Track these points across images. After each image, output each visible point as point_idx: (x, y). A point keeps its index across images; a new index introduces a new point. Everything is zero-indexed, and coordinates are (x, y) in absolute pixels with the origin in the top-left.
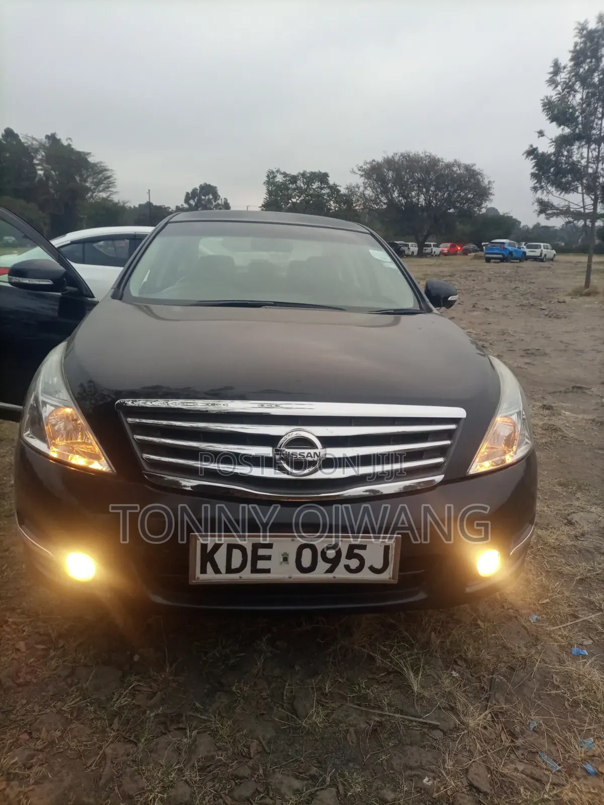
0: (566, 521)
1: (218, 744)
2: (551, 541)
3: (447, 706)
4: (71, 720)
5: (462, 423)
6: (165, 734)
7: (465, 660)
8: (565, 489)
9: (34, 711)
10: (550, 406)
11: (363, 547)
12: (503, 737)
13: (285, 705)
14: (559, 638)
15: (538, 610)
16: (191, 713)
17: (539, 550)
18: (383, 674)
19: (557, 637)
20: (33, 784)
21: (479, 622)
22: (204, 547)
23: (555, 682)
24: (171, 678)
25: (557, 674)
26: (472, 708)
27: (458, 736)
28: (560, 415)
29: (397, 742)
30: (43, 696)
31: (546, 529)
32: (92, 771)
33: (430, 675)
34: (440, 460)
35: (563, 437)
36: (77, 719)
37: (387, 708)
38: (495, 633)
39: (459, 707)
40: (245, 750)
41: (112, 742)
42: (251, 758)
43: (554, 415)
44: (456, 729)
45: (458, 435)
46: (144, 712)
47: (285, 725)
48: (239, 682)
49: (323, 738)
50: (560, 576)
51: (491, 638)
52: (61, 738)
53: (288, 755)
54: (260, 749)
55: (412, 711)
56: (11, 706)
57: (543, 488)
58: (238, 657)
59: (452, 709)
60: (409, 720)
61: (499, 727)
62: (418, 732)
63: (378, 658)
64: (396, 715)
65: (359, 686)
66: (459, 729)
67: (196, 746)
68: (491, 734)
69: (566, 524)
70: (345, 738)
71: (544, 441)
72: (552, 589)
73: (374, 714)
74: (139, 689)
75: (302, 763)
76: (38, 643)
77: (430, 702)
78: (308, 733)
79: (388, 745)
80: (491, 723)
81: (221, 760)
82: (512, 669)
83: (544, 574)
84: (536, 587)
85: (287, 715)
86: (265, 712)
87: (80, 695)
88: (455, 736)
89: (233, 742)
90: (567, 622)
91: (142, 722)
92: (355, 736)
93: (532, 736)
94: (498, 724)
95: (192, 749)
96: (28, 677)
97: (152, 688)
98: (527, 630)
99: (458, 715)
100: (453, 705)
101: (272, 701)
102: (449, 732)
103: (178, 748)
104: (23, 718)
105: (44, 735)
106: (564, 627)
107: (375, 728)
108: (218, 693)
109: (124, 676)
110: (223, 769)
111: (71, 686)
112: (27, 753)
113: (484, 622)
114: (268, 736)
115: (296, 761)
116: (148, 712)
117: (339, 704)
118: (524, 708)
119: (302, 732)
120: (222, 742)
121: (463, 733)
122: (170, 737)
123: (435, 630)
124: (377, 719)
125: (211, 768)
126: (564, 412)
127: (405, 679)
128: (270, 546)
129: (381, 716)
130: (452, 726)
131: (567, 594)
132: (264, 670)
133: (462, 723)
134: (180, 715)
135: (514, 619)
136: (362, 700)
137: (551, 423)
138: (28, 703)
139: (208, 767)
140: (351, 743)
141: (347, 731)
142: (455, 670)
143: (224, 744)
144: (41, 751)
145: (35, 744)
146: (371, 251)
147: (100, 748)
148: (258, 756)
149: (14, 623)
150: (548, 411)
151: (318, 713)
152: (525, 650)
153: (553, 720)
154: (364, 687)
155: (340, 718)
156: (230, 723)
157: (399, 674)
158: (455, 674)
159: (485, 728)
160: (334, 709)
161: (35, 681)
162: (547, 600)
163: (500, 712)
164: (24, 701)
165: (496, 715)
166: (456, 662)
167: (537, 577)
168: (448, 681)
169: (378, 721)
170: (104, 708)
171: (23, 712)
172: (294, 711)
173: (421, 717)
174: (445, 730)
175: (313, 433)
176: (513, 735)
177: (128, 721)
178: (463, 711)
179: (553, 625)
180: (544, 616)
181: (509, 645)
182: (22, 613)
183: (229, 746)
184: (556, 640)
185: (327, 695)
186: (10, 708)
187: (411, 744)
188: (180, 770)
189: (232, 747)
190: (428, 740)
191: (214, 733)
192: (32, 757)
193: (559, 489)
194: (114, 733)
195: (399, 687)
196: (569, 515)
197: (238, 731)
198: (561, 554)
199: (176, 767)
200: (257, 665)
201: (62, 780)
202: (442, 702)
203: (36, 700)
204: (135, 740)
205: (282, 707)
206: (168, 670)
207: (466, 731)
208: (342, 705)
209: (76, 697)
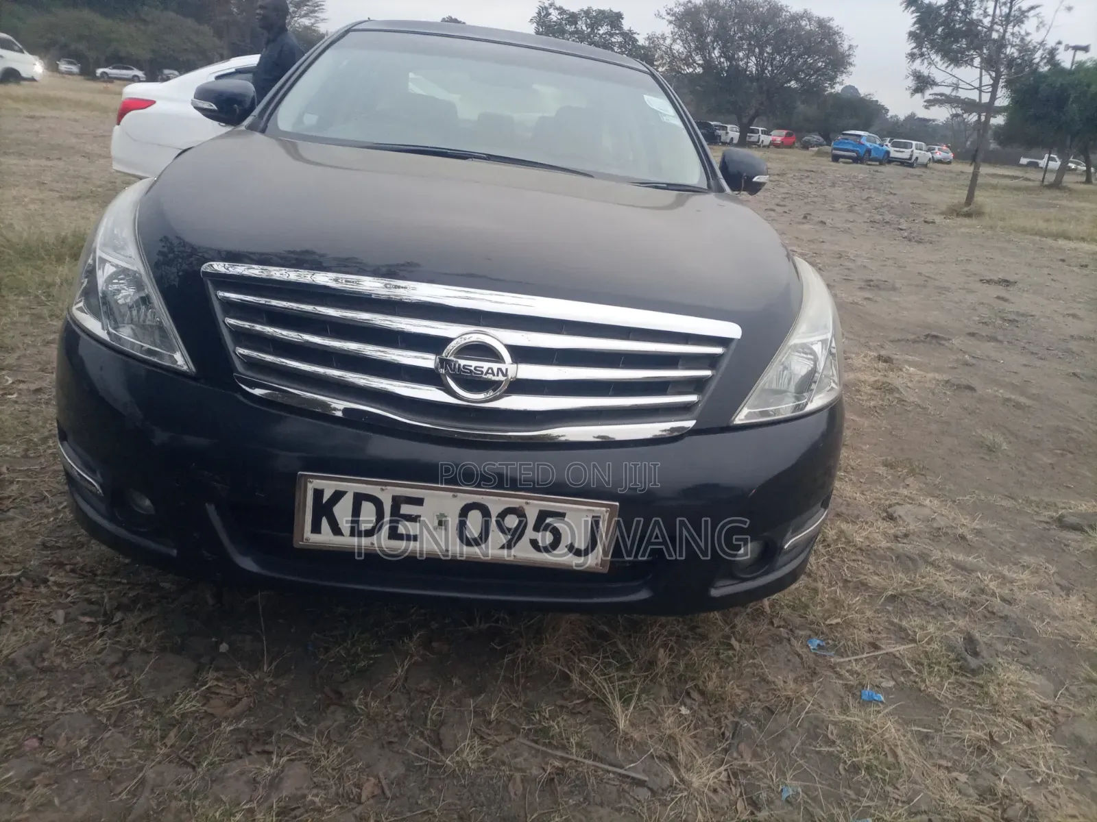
0: (885, 514)
1: (315, 780)
2: (858, 539)
3: (664, 755)
4: (106, 726)
5: (733, 346)
6: (241, 758)
7: (702, 693)
8: (892, 471)
9: (55, 709)
10: (889, 358)
11: (561, 515)
12: (740, 806)
13: (426, 733)
14: (847, 674)
15: (822, 633)
16: (286, 732)
17: (838, 550)
18: (578, 702)
19: (843, 672)
20: (29, 811)
21: (733, 642)
22: (318, 493)
23: (830, 735)
24: (268, 680)
25: (835, 724)
26: (700, 761)
27: (672, 799)
28: (901, 370)
29: (582, 799)
30: (74, 688)
31: (854, 523)
32: (121, 800)
33: (646, 708)
34: (693, 398)
35: (901, 401)
36: (115, 726)
37: (574, 750)
38: (754, 659)
39: (681, 757)
40: (355, 790)
41: (160, 763)
42: (360, 803)
43: (892, 370)
44: (672, 788)
45: (724, 364)
46: (219, 725)
47: (422, 760)
48: (366, 694)
49: (473, 784)
50: (863, 588)
51: (747, 666)
52: (86, 750)
53: (417, 803)
54: (377, 791)
55: (611, 756)
56: (23, 698)
57: (859, 468)
58: (371, 659)
59: (671, 760)
60: (603, 770)
61: (736, 791)
62: (614, 789)
63: (575, 677)
64: (587, 761)
65: (540, 715)
66: (676, 789)
67: (282, 779)
68: (722, 800)
69: (884, 519)
70: (506, 787)
71: (872, 403)
72: (849, 605)
73: (555, 757)
74: (218, 691)
75: (435, 817)
76: (84, 614)
77: (641, 747)
78: (453, 775)
79: (567, 803)
80: (725, 785)
81: (313, 803)
82: (770, 711)
83: (840, 584)
84: (826, 601)
85: (428, 748)
86: (396, 740)
87: (127, 692)
88: (669, 799)
89: (339, 779)
90: (863, 653)
91: (211, 738)
92: (521, 786)
93: (783, 808)
94: (735, 786)
95: (275, 783)
96: (58, 661)
97: (236, 692)
98: (802, 658)
99: (676, 768)
100: (673, 754)
101: (409, 725)
102: (661, 791)
103: (254, 779)
104: (37, 716)
105: (61, 743)
106: (856, 660)
107: (552, 776)
108: (332, 708)
109: (197, 671)
110: (316, 815)
111: (117, 678)
112: (30, 766)
113: (740, 641)
114: (394, 774)
115: (427, 813)
116: (224, 724)
117: (506, 738)
118: (779, 769)
119: (445, 772)
120: (323, 776)
121: (680, 795)
122: (246, 764)
123: (665, 645)
124: (557, 764)
125: (297, 812)
126: (907, 367)
127: (609, 712)
128: (419, 502)
129: (567, 760)
130: (666, 783)
131: (869, 614)
132: (406, 679)
133: (682, 780)
134: (269, 733)
135: (785, 642)
136: (541, 734)
137: (885, 379)
138: (49, 697)
139: (293, 809)
140: (512, 794)
141: (510, 778)
142: (685, 706)
143: (325, 779)
144: (52, 765)
145: (45, 756)
146: (646, 97)
147: (140, 769)
148: (371, 801)
149: (55, 583)
150: (885, 364)
151: (471, 748)
152: (792, 685)
153: (816, 789)
154: (547, 716)
155: (504, 758)
156: (340, 750)
157: (602, 702)
158: (684, 711)
159: (715, 791)
160: (497, 744)
161: (65, 665)
162: (839, 620)
163: (741, 771)
164: (43, 693)
165: (735, 775)
166: (688, 694)
167: (829, 587)
168: (672, 719)
169: (558, 768)
170: (158, 713)
171: (38, 707)
172: (438, 743)
173: (621, 767)
174: (655, 788)
175: (500, 338)
176: (755, 804)
177: (192, 734)
178: (686, 765)
179: (842, 657)
180: (830, 641)
181: (770, 678)
182: (73, 571)
183: (332, 782)
184: (840, 676)
185: (490, 723)
186: (22, 701)
187: (602, 805)
188: (251, 811)
189: (335, 784)
190: (628, 801)
191: (313, 764)
192: (37, 773)
193: (882, 470)
194: (164, 750)
195: (598, 722)
196: (890, 506)
197: (350, 763)
198: (870, 558)
199: (244, 807)
200: (396, 672)
201: (72, 809)
202: (656, 749)
203: (63, 693)
204: (194, 763)
205: (422, 734)
206: (265, 669)
207: (685, 793)
208: (510, 740)
209: (122, 693)
